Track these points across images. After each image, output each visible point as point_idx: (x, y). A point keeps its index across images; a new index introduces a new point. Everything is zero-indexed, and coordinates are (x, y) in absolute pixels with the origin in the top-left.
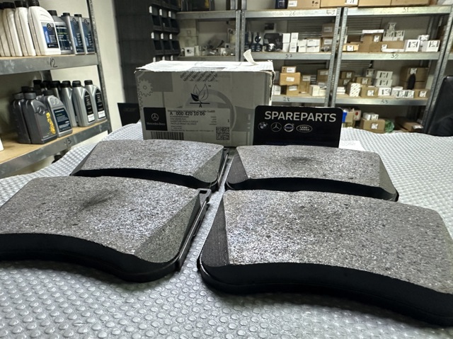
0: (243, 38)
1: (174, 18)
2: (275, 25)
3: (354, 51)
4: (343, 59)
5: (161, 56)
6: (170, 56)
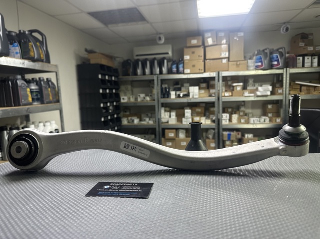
0: (160, 91)
1: (116, 79)
2: (180, 83)
3: (230, 96)
4: (223, 100)
5: (107, 103)
6: (113, 102)
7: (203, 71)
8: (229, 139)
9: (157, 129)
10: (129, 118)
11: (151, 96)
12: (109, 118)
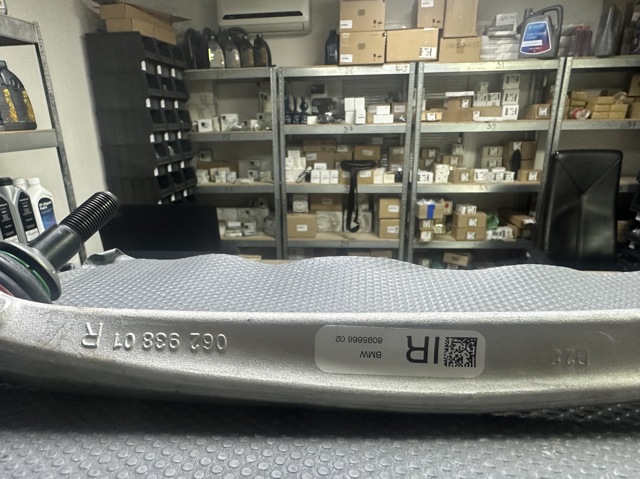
0: (282, 105)
1: (180, 77)
2: (326, 87)
3: (436, 121)
4: (423, 131)
5: (163, 133)
6: (176, 132)
7: (382, 61)
8: (430, 217)
9: (277, 196)
10: (213, 171)
11: (261, 117)
12: (170, 169)
